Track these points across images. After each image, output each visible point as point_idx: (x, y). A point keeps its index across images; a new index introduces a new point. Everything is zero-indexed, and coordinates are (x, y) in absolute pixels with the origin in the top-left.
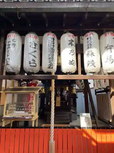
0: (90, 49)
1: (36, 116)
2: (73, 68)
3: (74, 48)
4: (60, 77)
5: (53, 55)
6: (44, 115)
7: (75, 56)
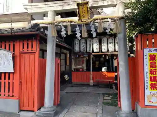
0: (104, 44)
1: (85, 68)
2: (98, 51)
3: (98, 44)
4: (93, 54)
5: (90, 47)
6: (88, 69)
7: (98, 46)
